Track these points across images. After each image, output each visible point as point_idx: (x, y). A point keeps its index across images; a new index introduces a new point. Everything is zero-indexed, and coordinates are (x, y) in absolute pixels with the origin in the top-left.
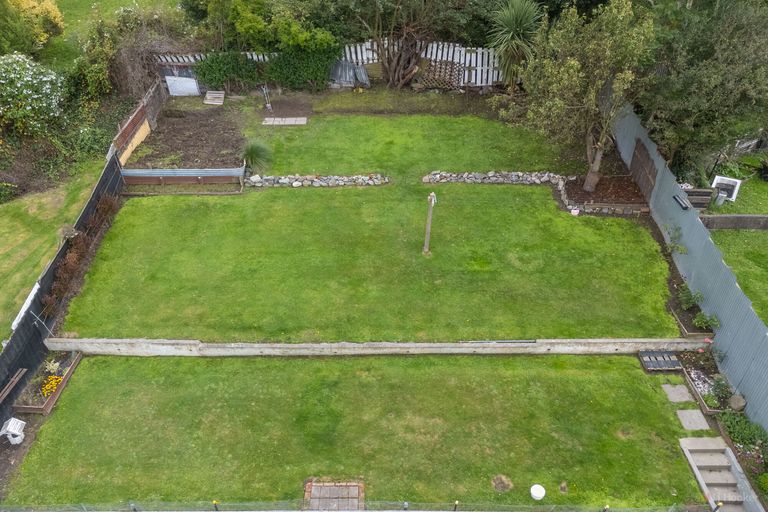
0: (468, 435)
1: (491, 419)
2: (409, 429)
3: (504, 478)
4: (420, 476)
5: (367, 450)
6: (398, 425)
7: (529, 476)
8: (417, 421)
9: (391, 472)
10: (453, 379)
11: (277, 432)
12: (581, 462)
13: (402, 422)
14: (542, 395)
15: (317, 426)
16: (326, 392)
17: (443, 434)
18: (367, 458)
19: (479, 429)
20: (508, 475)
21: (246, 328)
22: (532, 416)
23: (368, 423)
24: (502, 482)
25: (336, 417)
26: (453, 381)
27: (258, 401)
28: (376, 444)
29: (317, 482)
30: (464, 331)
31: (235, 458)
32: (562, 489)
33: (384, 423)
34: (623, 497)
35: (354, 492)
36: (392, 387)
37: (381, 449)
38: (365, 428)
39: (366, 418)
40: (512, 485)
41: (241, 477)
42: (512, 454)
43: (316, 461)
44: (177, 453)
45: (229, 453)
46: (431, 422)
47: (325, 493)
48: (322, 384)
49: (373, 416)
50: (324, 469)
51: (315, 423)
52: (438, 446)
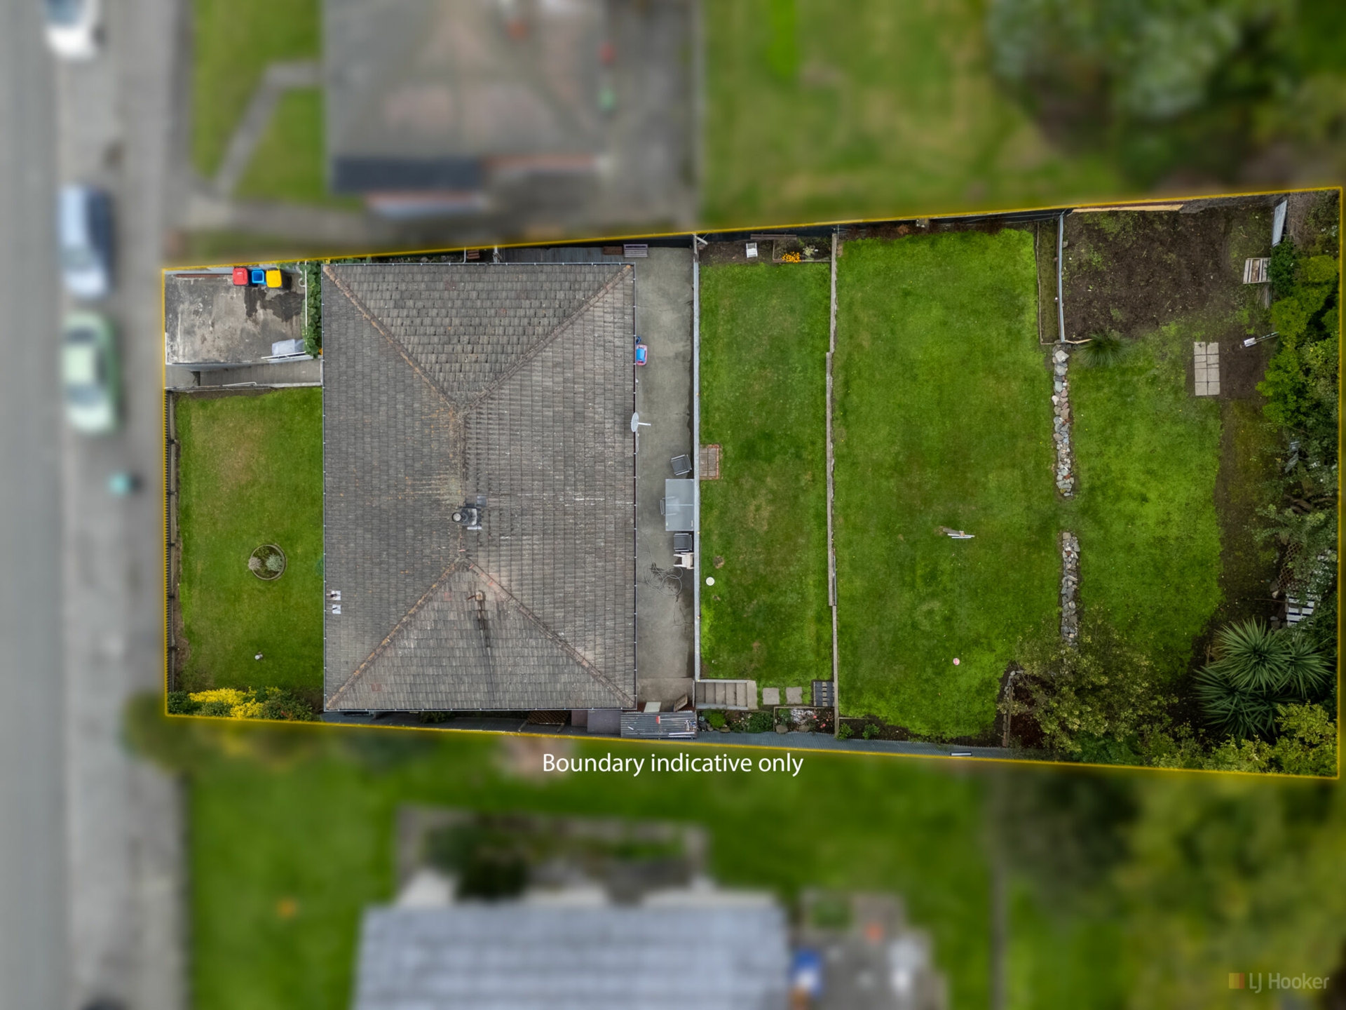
0: (754, 546)
1: (768, 563)
2: (758, 509)
3: (722, 564)
4: (724, 512)
5: (743, 481)
6: (761, 500)
7: (724, 579)
8: (766, 513)
9: (725, 496)
10: (803, 541)
11: (756, 422)
12: (734, 613)
13: (764, 503)
14: (789, 601)
15: (762, 448)
16: (792, 450)
17: (755, 530)
18: (736, 481)
19: (759, 554)
20: (724, 566)
21: (847, 384)
22: (771, 591)
23: (764, 481)
24: (720, 562)
25: (769, 460)
26: (802, 541)
27: (784, 404)
28: (747, 486)
29: (719, 451)
30: (846, 554)
31: (737, 398)
32: (715, 597)
33: (764, 491)
34: (710, 630)
35: (712, 474)
36: (796, 497)
37: (742, 490)
38: (760, 479)
39: (768, 479)
40: (718, 567)
41: (722, 404)
42: (739, 572)
43: (734, 449)
44: (740, 360)
45: (741, 393)
46: (765, 523)
47: (711, 457)
48: (798, 447)
49: (769, 484)
50: (728, 454)
51: (763, 446)
52: (745, 526)
